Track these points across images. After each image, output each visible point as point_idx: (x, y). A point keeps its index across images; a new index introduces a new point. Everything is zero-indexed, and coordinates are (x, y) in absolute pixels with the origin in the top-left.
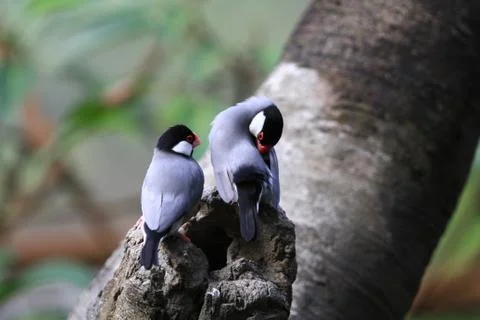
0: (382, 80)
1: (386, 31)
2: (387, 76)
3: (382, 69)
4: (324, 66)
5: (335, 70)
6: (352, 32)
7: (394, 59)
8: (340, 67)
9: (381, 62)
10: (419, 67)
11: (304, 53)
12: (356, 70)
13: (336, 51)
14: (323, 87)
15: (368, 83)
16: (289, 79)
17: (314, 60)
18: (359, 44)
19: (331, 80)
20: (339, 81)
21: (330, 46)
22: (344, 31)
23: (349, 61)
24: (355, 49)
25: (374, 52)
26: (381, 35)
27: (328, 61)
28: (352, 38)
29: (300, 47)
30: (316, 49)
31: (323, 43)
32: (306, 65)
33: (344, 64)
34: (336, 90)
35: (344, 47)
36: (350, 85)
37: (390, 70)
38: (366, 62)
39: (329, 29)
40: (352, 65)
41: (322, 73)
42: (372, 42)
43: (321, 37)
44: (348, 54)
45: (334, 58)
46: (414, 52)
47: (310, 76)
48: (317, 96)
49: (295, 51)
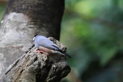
0: (41, 13)
1: (38, 1)
2: (42, 12)
4: (24, 12)
5: (28, 12)
6: (29, 2)
7: (42, 8)
9: (39, 9)
10: (49, 9)
11: (16, 9)
13: (26, 8)
14: (26, 17)
15: (38, 14)
16: (15, 17)
17: (20, 11)
18: (32, 5)
19: (28, 15)
20: (30, 15)
22: (26, 2)
23: (31, 10)
25: (37, 6)
26: (37, 2)
28: (30, 4)
29: (14, 8)
30: (20, 8)
31: (21, 6)
33: (30, 11)
34: (30, 17)
35: (28, 6)
36: (33, 15)
38: (36, 10)
39: (21, 3)
41: (24, 13)
42: (36, 4)
43: (20, 5)
44: (30, 8)
45: (27, 9)
46: (47, 5)
47: (21, 15)
48: (26, 19)
49: (13, 9)
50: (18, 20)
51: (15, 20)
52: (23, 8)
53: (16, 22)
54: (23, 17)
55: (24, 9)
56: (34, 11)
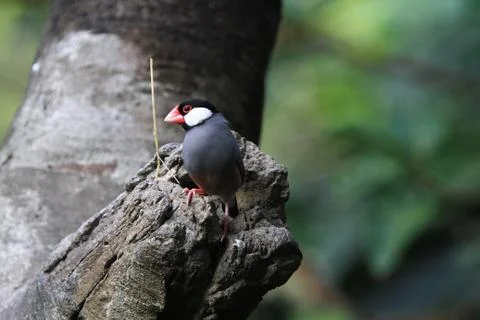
0: (188, 36)
2: (193, 31)
4: (123, 30)
5: (136, 31)
7: (194, 15)
8: (141, 28)
9: (183, 19)
10: (219, 20)
11: (93, 17)
12: (159, 29)
13: (130, 13)
15: (176, 40)
16: (86, 48)
17: (107, 24)
18: (153, 2)
19: (137, 42)
20: (145, 42)
21: (120, 10)
23: (150, 20)
24: (152, 9)
25: (173, 9)
27: (126, 23)
29: (85, 15)
30: (106, 14)
31: (111, 7)
32: (101, 30)
33: (145, 25)
34: (146, 51)
35: (139, 9)
36: (158, 44)
37: (194, 26)
38: (169, 22)
40: (154, 25)
41: (123, 36)
43: (106, 2)
44: (145, 14)
45: (134, 20)
46: (211, 5)
48: (128, 59)
49: (80, 19)
50: (101, 62)
51: (88, 63)
52: (119, 15)
53: (89, 67)
54: (120, 49)
55: (123, 19)
56: (161, 28)
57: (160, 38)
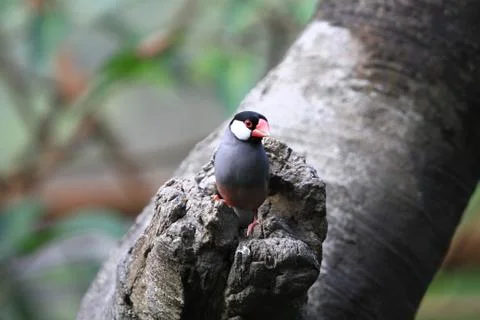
0: (414, 40)
2: (419, 36)
3: (415, 28)
5: (367, 29)
7: (426, 19)
8: (372, 26)
9: (413, 22)
10: (451, 27)
11: (337, 12)
12: (388, 29)
13: (367, 10)
14: (355, 46)
15: (400, 42)
16: (321, 37)
17: (346, 19)
18: (391, 3)
19: (363, 39)
20: (371, 40)
21: (363, 5)
23: (381, 20)
24: (388, 9)
25: (407, 12)
27: (361, 19)
29: (333, 6)
30: (348, 8)
31: (356, 2)
32: (338, 24)
33: (376, 23)
34: (368, 49)
35: (377, 6)
36: (381, 44)
37: (422, 30)
38: (398, 24)
40: (385, 24)
41: (354, 32)
44: (380, 13)
45: (368, 17)
46: (446, 12)
47: (343, 35)
48: (350, 54)
49: (327, 10)
50: (324, 54)
52: (358, 9)
53: (313, 58)
54: (346, 44)
55: (361, 14)
56: (391, 29)
57: (386, 39)
